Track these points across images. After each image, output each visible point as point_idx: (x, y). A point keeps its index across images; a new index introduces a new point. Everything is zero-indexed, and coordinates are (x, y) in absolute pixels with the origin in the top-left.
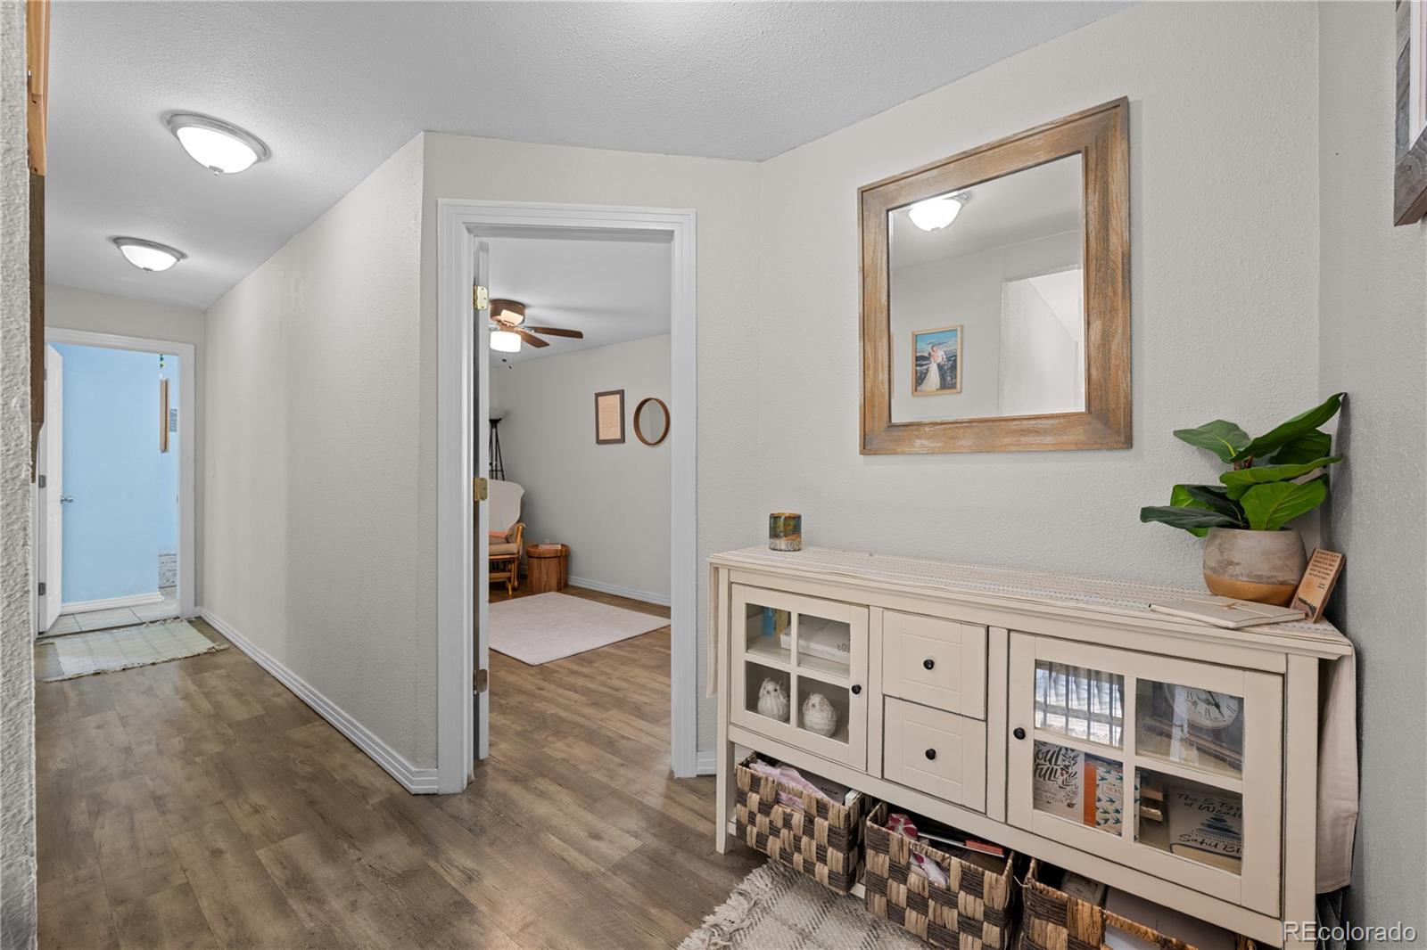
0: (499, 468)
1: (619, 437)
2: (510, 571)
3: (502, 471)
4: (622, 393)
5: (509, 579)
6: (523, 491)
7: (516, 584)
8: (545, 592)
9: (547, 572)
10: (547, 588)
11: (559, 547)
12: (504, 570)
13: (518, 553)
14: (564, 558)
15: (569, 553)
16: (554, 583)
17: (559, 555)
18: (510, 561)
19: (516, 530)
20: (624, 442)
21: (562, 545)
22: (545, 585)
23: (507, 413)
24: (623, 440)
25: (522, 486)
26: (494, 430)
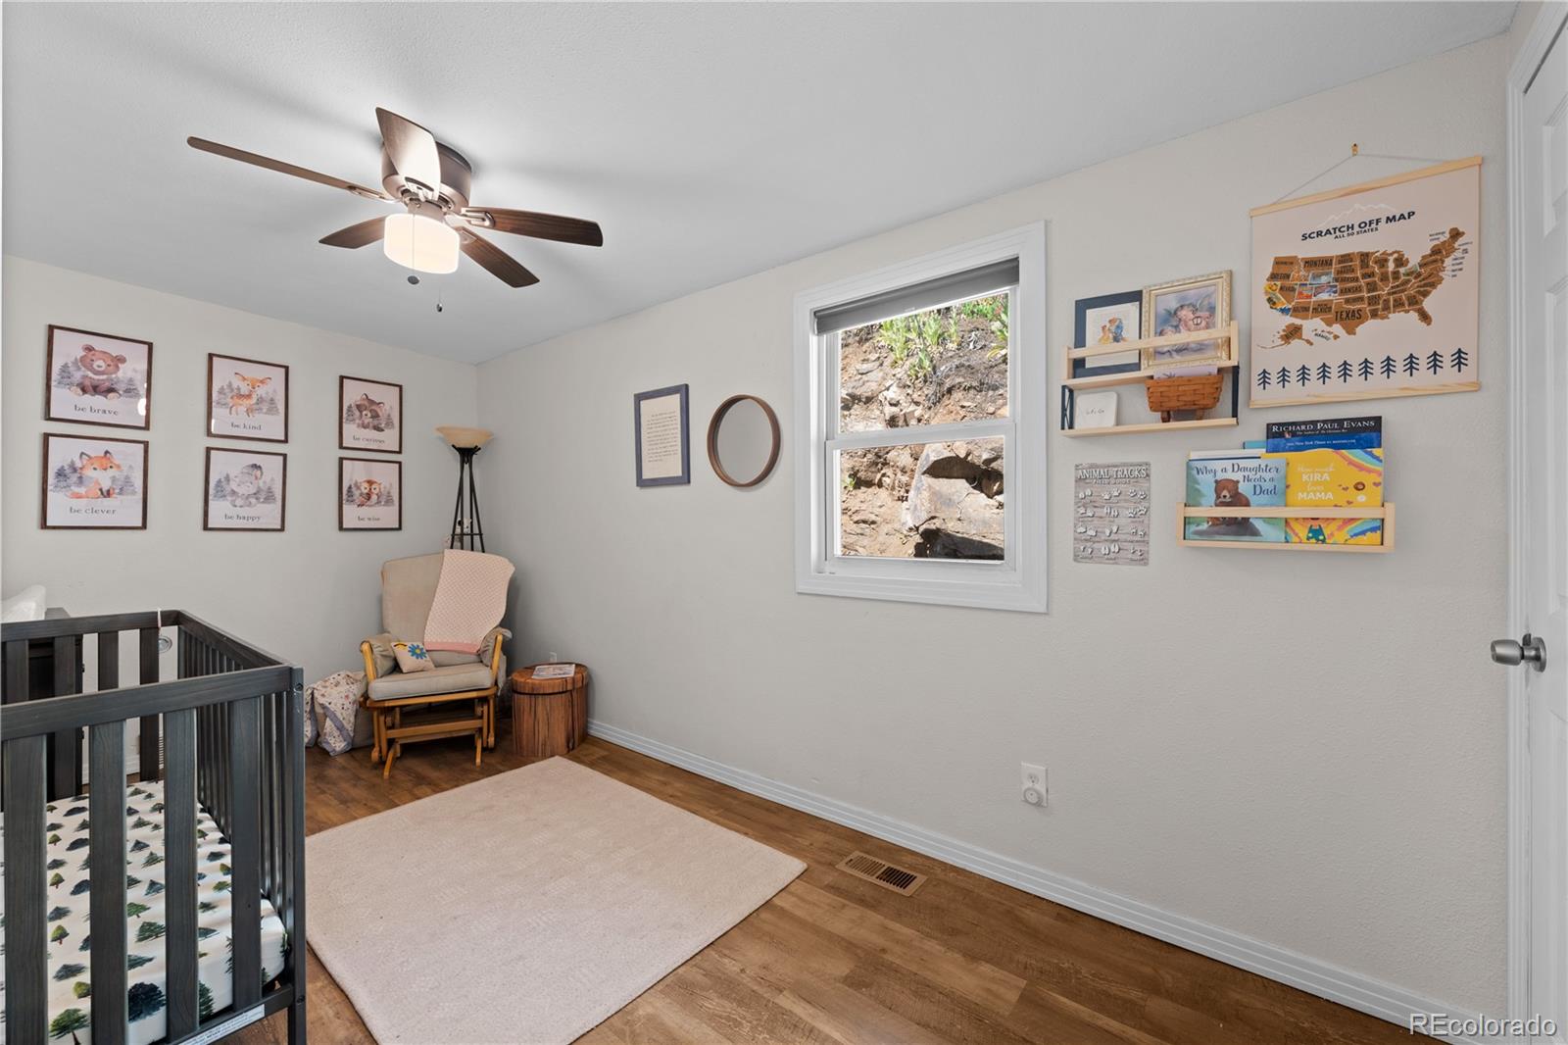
0: (476, 531)
1: (678, 472)
2: (481, 717)
3: (481, 534)
4: (684, 391)
5: (480, 730)
6: (511, 570)
7: (491, 740)
8: (544, 757)
9: (546, 721)
10: (548, 753)
11: (571, 671)
12: (473, 716)
13: (496, 683)
14: (580, 693)
15: (589, 677)
16: (560, 737)
17: (569, 687)
18: (484, 700)
19: (492, 645)
20: (689, 482)
21: (577, 665)
22: (544, 744)
23: (491, 439)
24: (686, 478)
25: (510, 561)
26: (466, 466)
